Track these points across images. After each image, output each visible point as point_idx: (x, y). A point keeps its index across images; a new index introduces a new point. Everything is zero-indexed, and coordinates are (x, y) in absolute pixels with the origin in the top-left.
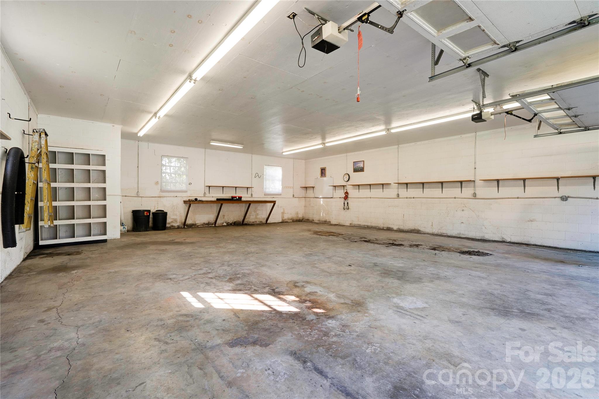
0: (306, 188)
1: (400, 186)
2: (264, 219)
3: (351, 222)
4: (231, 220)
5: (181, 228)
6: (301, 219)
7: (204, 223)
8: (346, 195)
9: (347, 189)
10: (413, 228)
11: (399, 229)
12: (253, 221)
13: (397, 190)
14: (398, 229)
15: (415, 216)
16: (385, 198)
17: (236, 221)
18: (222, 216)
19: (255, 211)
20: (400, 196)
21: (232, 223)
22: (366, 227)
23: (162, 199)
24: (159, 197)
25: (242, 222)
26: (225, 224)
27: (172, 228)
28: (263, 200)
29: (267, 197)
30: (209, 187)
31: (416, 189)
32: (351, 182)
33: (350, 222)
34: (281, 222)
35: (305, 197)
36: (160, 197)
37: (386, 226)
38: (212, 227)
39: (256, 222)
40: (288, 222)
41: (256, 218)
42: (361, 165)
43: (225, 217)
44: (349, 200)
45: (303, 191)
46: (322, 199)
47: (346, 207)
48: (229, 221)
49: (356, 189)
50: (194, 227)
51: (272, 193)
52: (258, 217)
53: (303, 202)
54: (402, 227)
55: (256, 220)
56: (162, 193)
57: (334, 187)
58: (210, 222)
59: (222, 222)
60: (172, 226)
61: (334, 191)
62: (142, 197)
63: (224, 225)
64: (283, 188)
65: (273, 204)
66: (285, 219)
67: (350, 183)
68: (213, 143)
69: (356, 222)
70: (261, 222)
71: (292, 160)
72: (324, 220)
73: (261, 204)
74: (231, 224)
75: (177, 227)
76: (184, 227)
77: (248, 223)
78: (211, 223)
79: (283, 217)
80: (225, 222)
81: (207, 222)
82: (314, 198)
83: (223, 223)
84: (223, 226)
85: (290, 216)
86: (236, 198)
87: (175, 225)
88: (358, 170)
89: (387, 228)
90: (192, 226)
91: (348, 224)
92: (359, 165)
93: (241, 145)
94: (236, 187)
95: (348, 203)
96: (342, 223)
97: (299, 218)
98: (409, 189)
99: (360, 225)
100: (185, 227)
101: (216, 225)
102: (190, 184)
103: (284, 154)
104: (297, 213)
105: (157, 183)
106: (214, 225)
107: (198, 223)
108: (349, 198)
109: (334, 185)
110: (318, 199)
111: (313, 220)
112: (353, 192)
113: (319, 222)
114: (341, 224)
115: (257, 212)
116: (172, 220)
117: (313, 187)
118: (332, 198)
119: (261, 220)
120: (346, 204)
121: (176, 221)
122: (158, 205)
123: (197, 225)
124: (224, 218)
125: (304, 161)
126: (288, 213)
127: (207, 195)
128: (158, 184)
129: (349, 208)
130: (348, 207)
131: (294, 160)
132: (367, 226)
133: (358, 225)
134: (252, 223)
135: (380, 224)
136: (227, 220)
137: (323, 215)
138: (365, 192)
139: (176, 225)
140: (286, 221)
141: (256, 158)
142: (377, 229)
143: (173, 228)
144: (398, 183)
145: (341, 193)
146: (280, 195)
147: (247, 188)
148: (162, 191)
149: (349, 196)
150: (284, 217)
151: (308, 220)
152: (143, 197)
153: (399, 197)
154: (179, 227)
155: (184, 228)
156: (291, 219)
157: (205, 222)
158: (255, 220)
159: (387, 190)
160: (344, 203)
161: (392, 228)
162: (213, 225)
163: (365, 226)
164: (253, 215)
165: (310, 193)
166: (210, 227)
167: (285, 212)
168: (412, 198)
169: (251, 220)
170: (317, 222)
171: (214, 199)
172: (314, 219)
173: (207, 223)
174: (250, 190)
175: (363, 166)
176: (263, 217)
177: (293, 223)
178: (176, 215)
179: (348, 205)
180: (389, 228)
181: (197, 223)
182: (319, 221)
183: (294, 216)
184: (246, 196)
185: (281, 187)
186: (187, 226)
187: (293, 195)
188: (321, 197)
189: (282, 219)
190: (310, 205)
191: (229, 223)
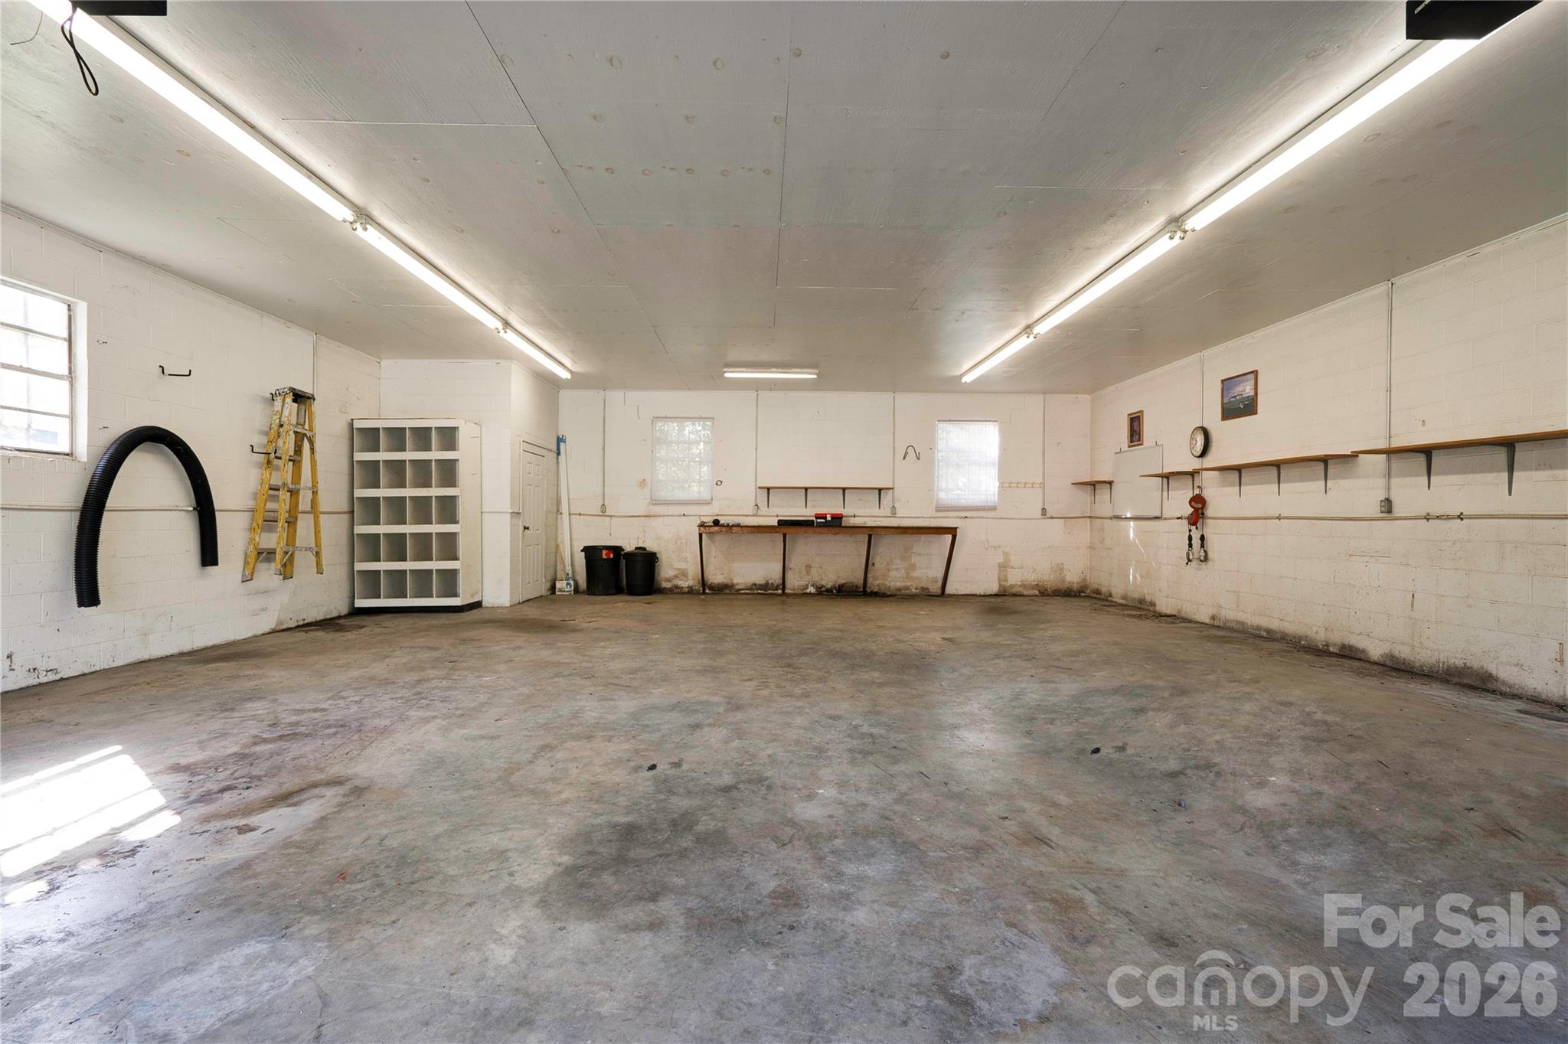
0: (1093, 484)
1: (1397, 463)
2: (935, 581)
3: (1214, 612)
4: (829, 580)
5: (698, 593)
6: (1075, 587)
7: (755, 585)
8: (1196, 510)
9: (1205, 484)
10: (1459, 663)
11: (1392, 657)
12: (898, 584)
13: (1381, 482)
14: (1385, 656)
15: (1469, 606)
16: (1332, 519)
17: (843, 582)
18: (804, 568)
19: (903, 558)
20: (1398, 510)
21: (834, 587)
22: (1265, 634)
23: (654, 522)
24: (646, 516)
25: (862, 586)
26: (812, 590)
27: (675, 591)
28: (932, 525)
29: (944, 517)
30: (768, 489)
31: (1471, 476)
32: (1213, 459)
33: (1211, 611)
34: (996, 595)
35: (1090, 517)
36: (649, 516)
37: (1337, 637)
38: (775, 594)
39: (907, 588)
40: (1023, 596)
41: (908, 576)
42: (1247, 389)
43: (814, 571)
44: (1211, 529)
45: (1085, 496)
46: (1132, 523)
47: (1199, 551)
48: (824, 583)
49: (1232, 485)
50: (728, 592)
51: (963, 502)
52: (915, 574)
53: (1083, 533)
54: (1404, 652)
55: (909, 584)
56: (652, 507)
57: (1165, 480)
58: (770, 582)
59: (803, 583)
60: (677, 587)
61: (1165, 493)
62: (611, 516)
63: (808, 591)
64: (1001, 486)
65: (949, 537)
66: (1012, 586)
67: (1210, 461)
68: (731, 375)
69: (1230, 613)
70: (923, 589)
71: (1040, 397)
72: (1136, 595)
73: (924, 538)
74: (829, 591)
75: (686, 590)
76: (704, 590)
77: (883, 589)
78: (772, 584)
79: (1002, 579)
80: (813, 585)
81: (761, 582)
82: (1111, 518)
83: (807, 587)
84: (806, 594)
85: (1031, 578)
86: (825, 518)
87: (684, 586)
88: (1239, 408)
89: (1343, 647)
90: (722, 590)
91: (1204, 616)
92: (1238, 390)
93: (811, 370)
94: (844, 489)
95: (1202, 538)
96: (1189, 610)
97: (1066, 585)
98: (1437, 474)
99: (1242, 623)
100: (707, 591)
101: (787, 591)
102: (719, 483)
103: (964, 380)
104: (1060, 568)
105: (643, 483)
106: (780, 591)
107: (738, 584)
108: (1209, 522)
109: (1167, 470)
110: (1123, 523)
111: (1111, 596)
112: (1220, 497)
113: (1124, 602)
114: (1183, 615)
115: (913, 561)
116: (676, 573)
117: (1110, 483)
118: (1157, 518)
119: (923, 585)
120: (1196, 542)
121: (684, 574)
122: (644, 536)
123: (737, 587)
124: (808, 573)
125: (1088, 397)
126: (1021, 568)
127: (764, 510)
128: (645, 485)
129: (1210, 555)
130: (1202, 554)
131: (1047, 396)
132: (1268, 631)
133: (1238, 622)
134: (895, 593)
135: (1315, 629)
136: (816, 578)
137: (1134, 577)
138: (1261, 495)
139: (684, 584)
140: (1014, 591)
141: (908, 402)
142: (1304, 647)
143: (678, 593)
144: (1390, 452)
145: (1179, 502)
146: (993, 509)
147: (880, 490)
148: (655, 502)
149: (1210, 511)
150: (1009, 577)
151: (1098, 592)
152: (614, 516)
153: (1390, 511)
154: (691, 591)
155: (704, 593)
156: (1033, 587)
157: (757, 582)
158: (903, 584)
159: (1343, 483)
160: (1190, 538)
161: (1363, 651)
162: (777, 589)
163: (1258, 628)
164: (898, 569)
165: (1104, 504)
166: (771, 594)
167: (1012, 564)
168: (1448, 518)
169: (892, 583)
170: (1121, 601)
171: (774, 522)
172: (1114, 592)
173: (762, 585)
174: (887, 498)
175: (1252, 393)
176: (931, 575)
177: (1040, 600)
178: (685, 560)
179: (1202, 546)
180: (1351, 648)
181: (735, 582)
182: (1124, 597)
183: (1046, 578)
184: (876, 511)
185: (997, 484)
186: (711, 587)
187: (1044, 509)
188: (1129, 516)
189: (1000, 585)
190: (1102, 541)
191: (822, 586)
